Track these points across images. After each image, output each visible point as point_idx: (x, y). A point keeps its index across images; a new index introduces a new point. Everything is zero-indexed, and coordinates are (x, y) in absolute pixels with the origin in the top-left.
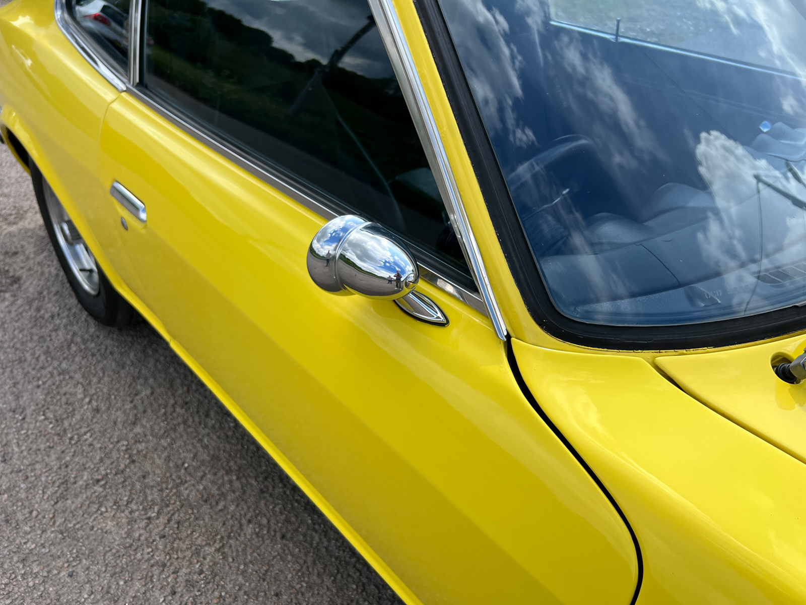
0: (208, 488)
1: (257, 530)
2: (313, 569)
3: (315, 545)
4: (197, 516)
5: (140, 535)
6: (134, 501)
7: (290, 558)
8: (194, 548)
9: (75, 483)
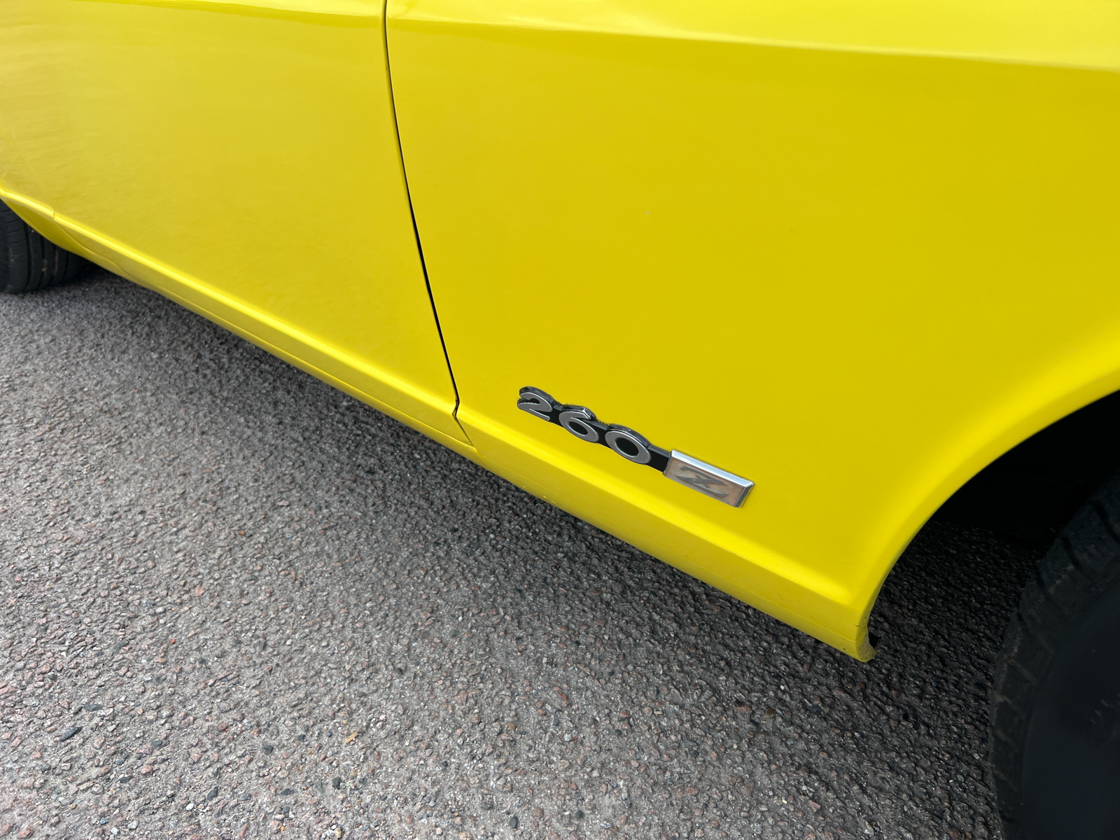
0: (111, 403)
1: (169, 430)
2: (238, 455)
4: (91, 424)
5: (8, 442)
6: (8, 418)
7: (208, 448)
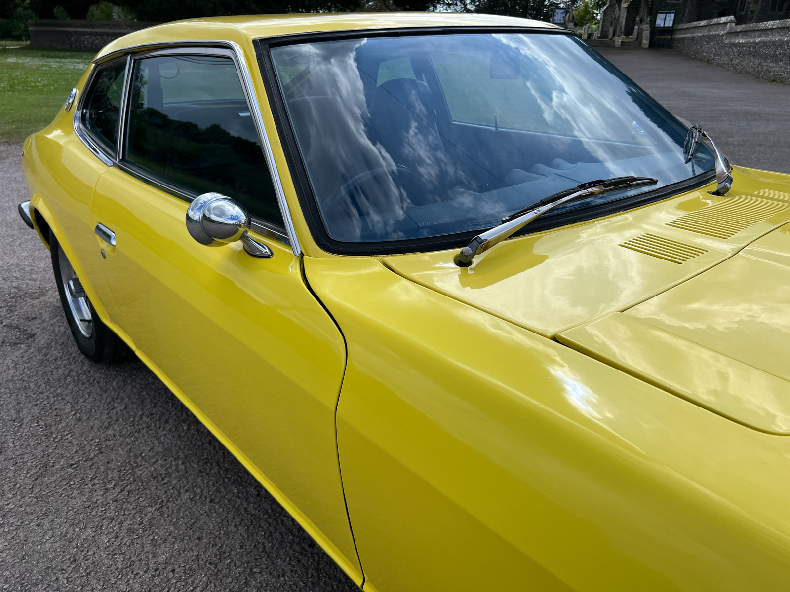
3: (237, 506)
8: (138, 508)
9: (53, 466)
